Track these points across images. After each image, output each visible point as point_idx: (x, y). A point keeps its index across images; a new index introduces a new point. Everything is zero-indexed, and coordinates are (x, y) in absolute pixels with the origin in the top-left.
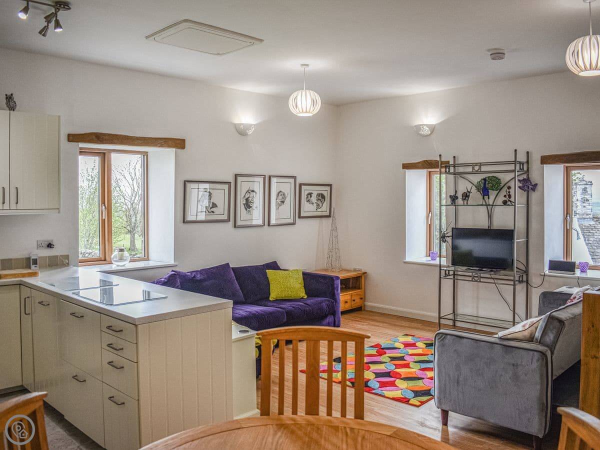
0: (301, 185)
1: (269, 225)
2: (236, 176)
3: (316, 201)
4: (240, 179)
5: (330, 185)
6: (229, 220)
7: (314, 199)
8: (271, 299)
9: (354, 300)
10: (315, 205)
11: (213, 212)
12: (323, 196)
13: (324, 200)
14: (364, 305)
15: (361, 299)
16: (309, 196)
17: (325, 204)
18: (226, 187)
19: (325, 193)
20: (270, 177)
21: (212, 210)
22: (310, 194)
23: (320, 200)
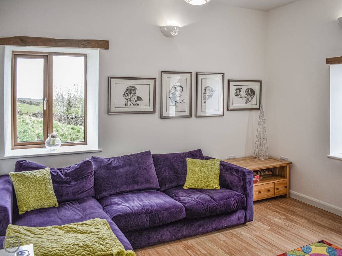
0: (229, 81)
1: (196, 116)
2: (162, 72)
3: (245, 96)
4: (165, 75)
5: (260, 82)
6: (154, 111)
7: (243, 93)
8: (184, 187)
9: (278, 189)
10: (244, 99)
11: (138, 105)
12: (253, 91)
13: (254, 95)
14: (289, 193)
15: (286, 187)
16: (238, 91)
17: (255, 98)
18: (152, 82)
19: (254, 88)
20: (197, 74)
21: (137, 102)
22: (239, 89)
23: (250, 94)
